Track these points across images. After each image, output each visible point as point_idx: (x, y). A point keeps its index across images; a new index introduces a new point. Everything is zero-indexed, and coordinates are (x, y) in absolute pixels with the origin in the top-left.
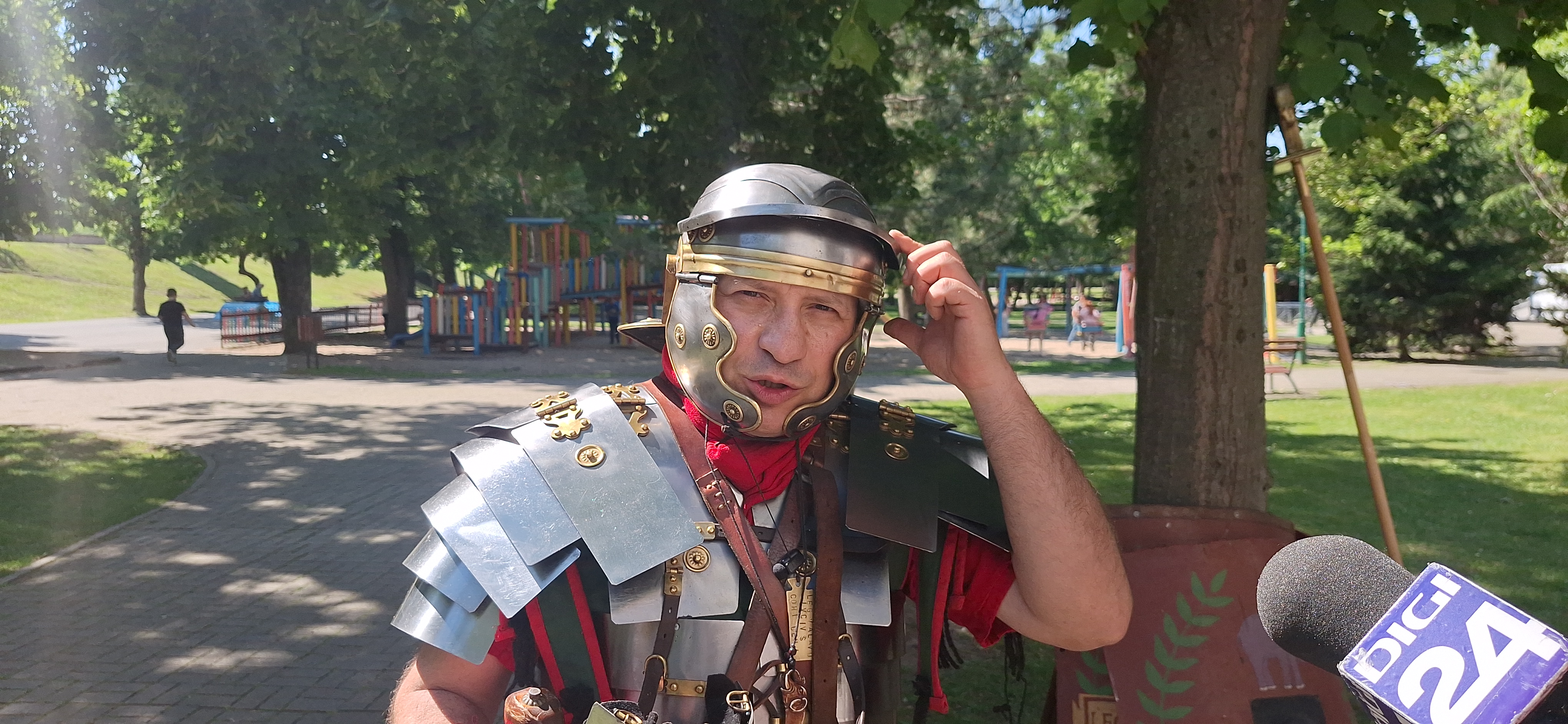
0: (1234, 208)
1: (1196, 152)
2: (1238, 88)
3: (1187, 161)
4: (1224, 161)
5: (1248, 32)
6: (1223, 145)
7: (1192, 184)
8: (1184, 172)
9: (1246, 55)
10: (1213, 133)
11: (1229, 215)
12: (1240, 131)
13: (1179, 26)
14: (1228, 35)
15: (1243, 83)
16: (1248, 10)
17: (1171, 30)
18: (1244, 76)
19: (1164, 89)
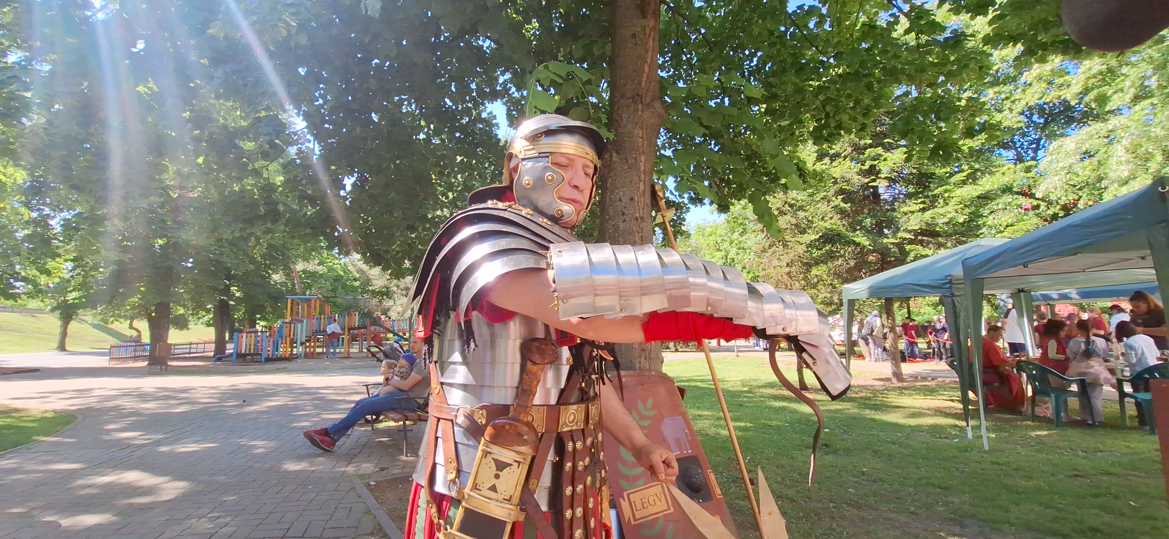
0: (642, 232)
1: (625, 207)
2: (640, 181)
3: (621, 211)
4: (637, 211)
5: (643, 158)
6: (636, 204)
7: (624, 221)
8: (621, 216)
9: (643, 167)
10: (632, 199)
11: (641, 235)
12: (642, 198)
13: (614, 154)
14: (635, 158)
15: (642, 179)
16: (642, 149)
17: (611, 156)
18: (643, 176)
19: (610, 181)
